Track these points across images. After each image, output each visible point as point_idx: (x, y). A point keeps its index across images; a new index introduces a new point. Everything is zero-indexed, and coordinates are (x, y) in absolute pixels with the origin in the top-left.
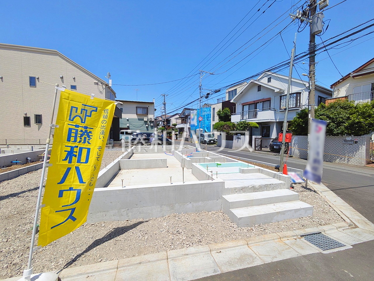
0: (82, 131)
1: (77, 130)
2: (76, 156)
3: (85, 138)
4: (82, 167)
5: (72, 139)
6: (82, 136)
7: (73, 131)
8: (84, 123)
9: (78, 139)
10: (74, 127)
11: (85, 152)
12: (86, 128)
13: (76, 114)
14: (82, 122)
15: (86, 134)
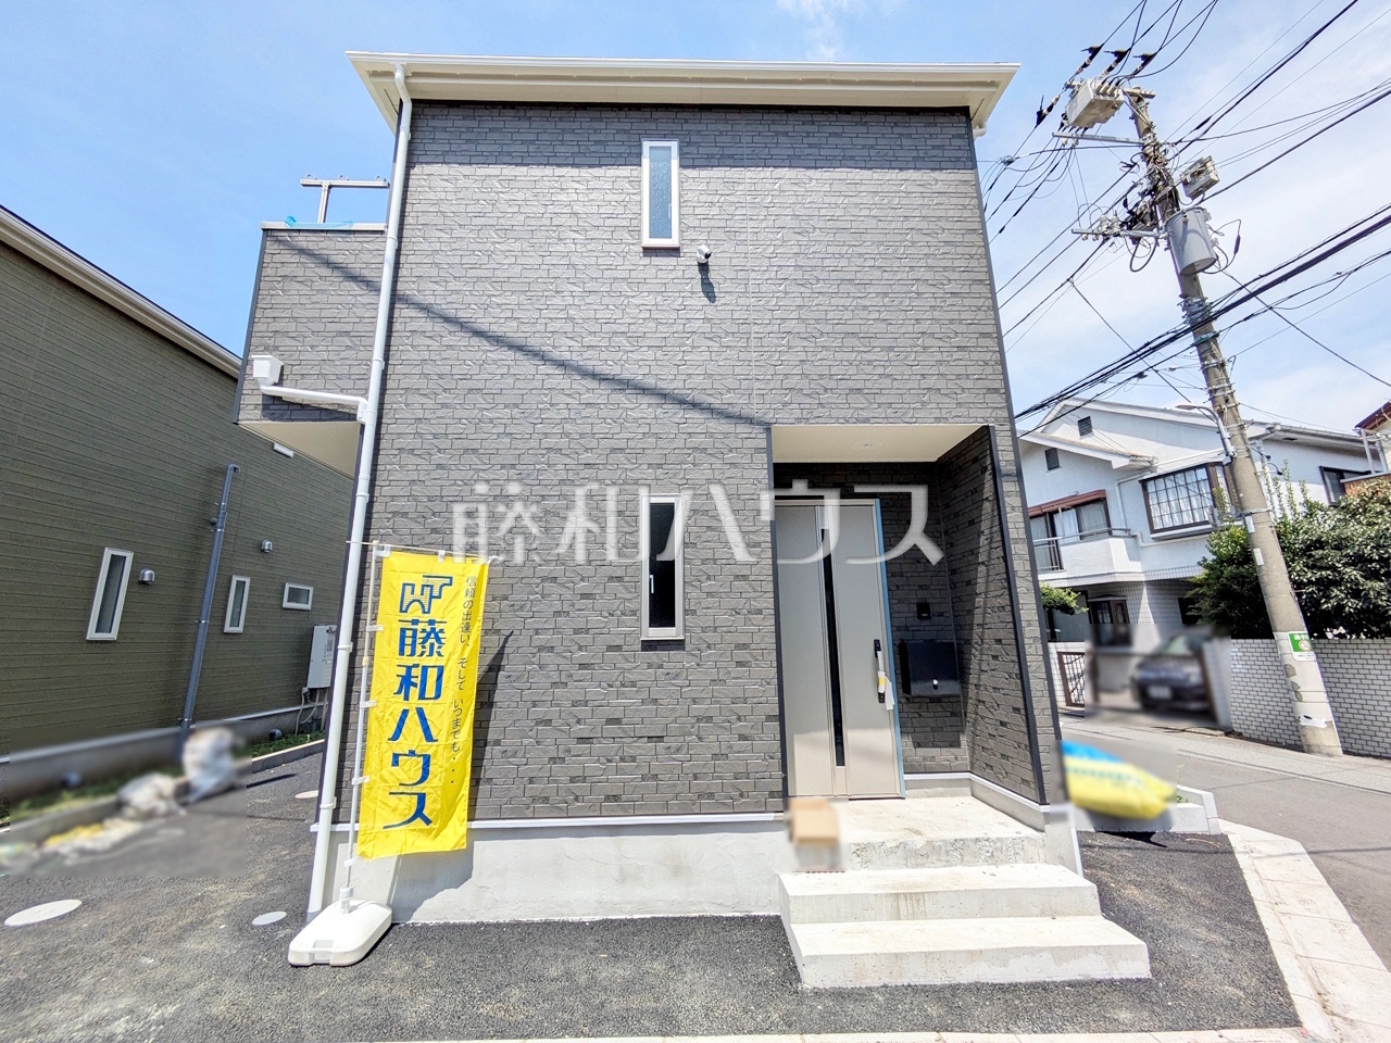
0: (424, 631)
1: (415, 631)
2: (415, 685)
3: (432, 645)
4: (427, 706)
5: (408, 650)
6: (425, 640)
7: (409, 633)
8: (429, 612)
9: (419, 649)
10: (409, 626)
11: (432, 675)
12: (431, 622)
13: (411, 598)
14: (424, 612)
15: (432, 636)
